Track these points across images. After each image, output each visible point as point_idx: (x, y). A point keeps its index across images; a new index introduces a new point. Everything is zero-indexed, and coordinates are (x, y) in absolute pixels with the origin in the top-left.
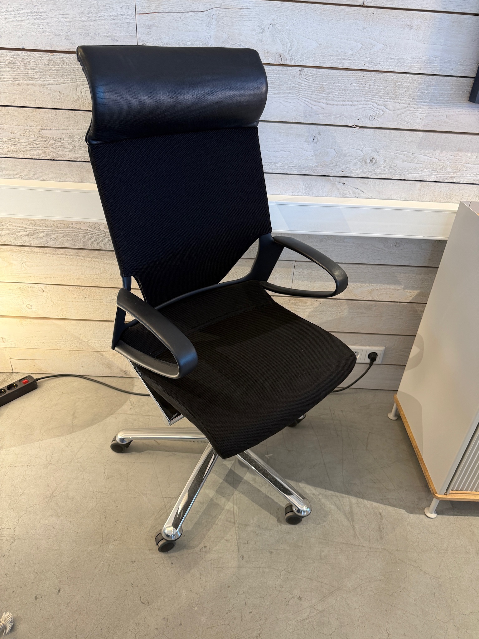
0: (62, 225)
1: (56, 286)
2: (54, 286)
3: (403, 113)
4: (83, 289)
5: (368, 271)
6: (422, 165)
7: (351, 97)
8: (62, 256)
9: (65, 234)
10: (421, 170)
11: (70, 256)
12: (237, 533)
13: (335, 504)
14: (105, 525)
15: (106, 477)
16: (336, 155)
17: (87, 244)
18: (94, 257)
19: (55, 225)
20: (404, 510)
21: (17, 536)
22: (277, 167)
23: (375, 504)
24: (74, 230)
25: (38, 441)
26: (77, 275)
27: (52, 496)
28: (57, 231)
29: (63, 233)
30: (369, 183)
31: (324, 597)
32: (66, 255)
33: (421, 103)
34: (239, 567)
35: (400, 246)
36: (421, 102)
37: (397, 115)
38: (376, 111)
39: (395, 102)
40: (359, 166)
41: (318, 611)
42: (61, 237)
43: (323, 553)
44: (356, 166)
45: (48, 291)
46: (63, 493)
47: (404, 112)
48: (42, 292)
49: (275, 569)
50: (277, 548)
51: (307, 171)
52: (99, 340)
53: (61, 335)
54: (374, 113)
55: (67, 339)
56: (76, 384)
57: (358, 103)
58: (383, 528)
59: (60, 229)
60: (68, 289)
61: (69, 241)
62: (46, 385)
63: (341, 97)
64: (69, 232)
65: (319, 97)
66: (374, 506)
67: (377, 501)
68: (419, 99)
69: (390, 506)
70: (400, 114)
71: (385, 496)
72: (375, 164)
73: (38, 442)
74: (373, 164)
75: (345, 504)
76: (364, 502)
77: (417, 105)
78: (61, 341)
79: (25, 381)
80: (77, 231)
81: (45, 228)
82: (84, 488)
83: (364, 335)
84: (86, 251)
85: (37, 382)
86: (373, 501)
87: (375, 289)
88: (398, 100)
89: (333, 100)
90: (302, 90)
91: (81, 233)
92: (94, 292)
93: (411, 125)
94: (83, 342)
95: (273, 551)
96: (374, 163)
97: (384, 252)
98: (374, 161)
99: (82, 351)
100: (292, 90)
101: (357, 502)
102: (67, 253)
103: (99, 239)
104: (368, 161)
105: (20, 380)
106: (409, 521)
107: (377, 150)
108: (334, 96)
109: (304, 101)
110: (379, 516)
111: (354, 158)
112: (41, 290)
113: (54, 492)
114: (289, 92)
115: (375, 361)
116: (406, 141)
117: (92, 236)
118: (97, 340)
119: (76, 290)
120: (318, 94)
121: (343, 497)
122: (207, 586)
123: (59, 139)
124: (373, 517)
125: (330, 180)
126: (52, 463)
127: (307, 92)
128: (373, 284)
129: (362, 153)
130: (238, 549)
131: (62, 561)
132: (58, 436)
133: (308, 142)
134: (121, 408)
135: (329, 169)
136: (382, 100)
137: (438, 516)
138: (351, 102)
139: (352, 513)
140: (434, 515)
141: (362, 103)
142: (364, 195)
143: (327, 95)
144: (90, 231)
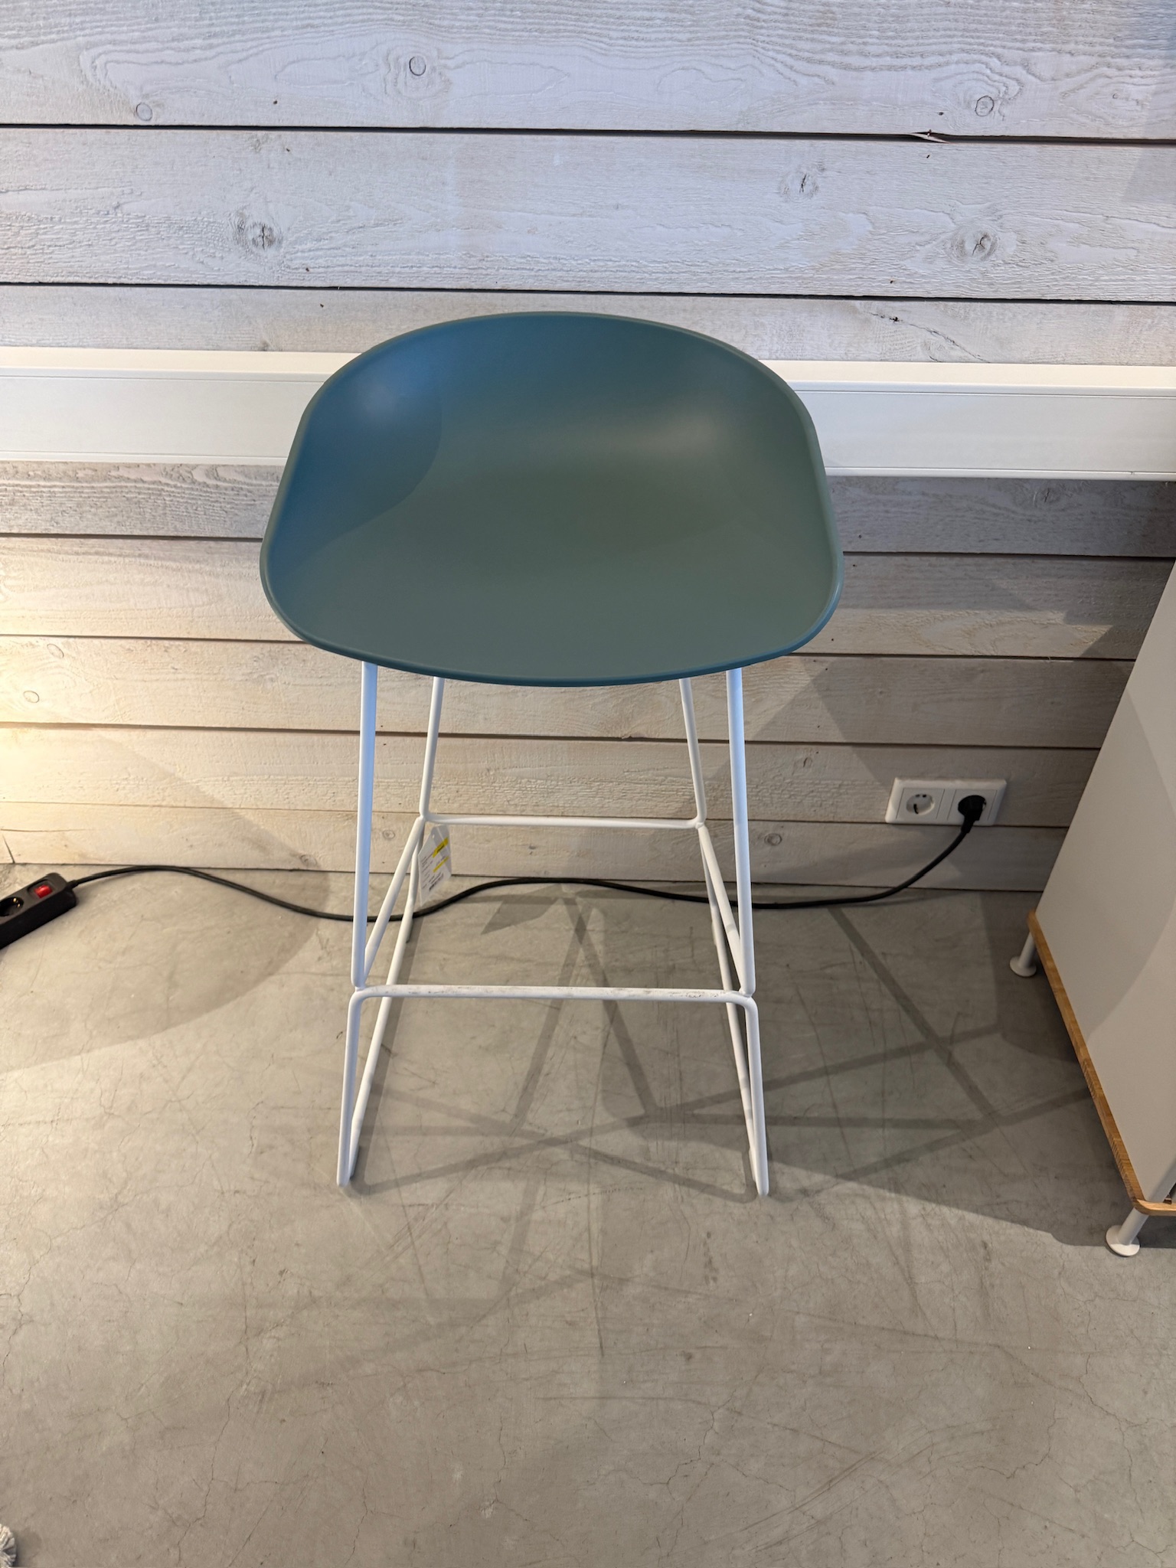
0: (90, 472)
1: (96, 641)
2: (90, 640)
3: (1081, 87)
4: (167, 645)
5: (965, 574)
6: (1134, 252)
7: (921, 41)
8: (100, 559)
9: (100, 498)
10: (1132, 270)
11: (121, 559)
12: (599, 1305)
13: (863, 1218)
14: (252, 1283)
15: (254, 1150)
16: (871, 232)
17: (163, 523)
18: (187, 559)
19: (71, 473)
20: (1050, 1235)
21: (27, 1314)
22: (695, 274)
23: (971, 1217)
24: (123, 484)
25: (79, 1054)
26: (146, 610)
27: (116, 1205)
28: (77, 488)
29: (95, 495)
30: (972, 315)
31: (831, 1481)
32: (110, 554)
33: (1140, 50)
34: (603, 1398)
35: (1058, 499)
36: (1142, 46)
37: (1064, 95)
38: (996, 84)
39: (1059, 52)
40: (940, 264)
41: (813, 1522)
42: (91, 507)
43: (828, 1359)
44: (931, 263)
45: (74, 655)
46: (144, 1197)
47: (1086, 83)
48: (60, 658)
49: (699, 1403)
50: (704, 1345)
51: (784, 283)
52: (226, 779)
53: (126, 768)
54: (989, 88)
55: (142, 779)
56: (176, 892)
57: (941, 60)
58: (993, 1286)
59: (85, 485)
60: (127, 647)
61: (113, 516)
62: (99, 895)
63: (886, 42)
64: (112, 493)
65: (819, 47)
66: (967, 1224)
67: (977, 1211)
68: (1137, 38)
69: (1013, 1221)
70: (1073, 91)
71: (998, 1196)
72: (989, 254)
73: (79, 1057)
74: (983, 254)
75: (888, 1217)
76: (940, 1210)
77: (1128, 57)
78: (126, 782)
79: (43, 889)
80: (131, 487)
81: (42, 483)
82: (197, 1180)
83: (950, 751)
84: (162, 542)
85: (74, 889)
86: (966, 1209)
87: (983, 624)
88: (1067, 42)
89: (862, 54)
90: (765, 25)
91: (145, 493)
92: (196, 653)
93: (1107, 124)
94: (186, 784)
95: (692, 1351)
96: (986, 252)
97: (1013, 519)
98: (987, 244)
99: (185, 807)
100: (734, 27)
101: (923, 1212)
102: (111, 551)
103: (194, 508)
104: (969, 246)
105: (30, 888)
106: (1064, 1265)
107: (997, 210)
108: (864, 40)
109: (773, 62)
110: (982, 1251)
111: (927, 237)
112: (57, 652)
113: (120, 1193)
114: (724, 33)
115: (978, 819)
116: (1087, 179)
117: (174, 499)
118: (220, 778)
119: (149, 649)
120: (815, 36)
121: (883, 1199)
122: (518, 1450)
123: (47, 218)
124: (965, 1255)
125: (855, 311)
126: (116, 1113)
127: (780, 32)
128: (977, 609)
129: (950, 221)
130: (601, 1347)
131: (143, 1382)
132: (130, 1038)
133: (786, 193)
134: (296, 957)
135: (851, 277)
136: (1018, 45)
137: (1145, 1250)
138: (919, 58)
139: (907, 1245)
140: (1131, 1250)
141: (955, 58)
142: (957, 353)
143: (843, 39)
144: (168, 485)
